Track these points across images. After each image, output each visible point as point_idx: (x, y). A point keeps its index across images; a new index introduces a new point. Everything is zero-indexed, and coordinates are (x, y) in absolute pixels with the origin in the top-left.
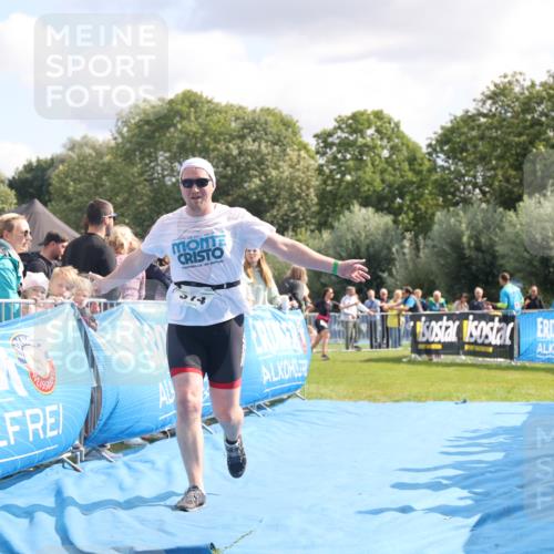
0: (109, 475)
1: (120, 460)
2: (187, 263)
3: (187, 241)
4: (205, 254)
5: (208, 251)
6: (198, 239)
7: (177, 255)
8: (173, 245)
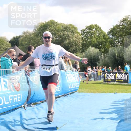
0: (32, 110)
1: (35, 107)
2: (46, 60)
3: (46, 54)
4: (51, 58)
5: (51, 57)
6: (49, 54)
7: (43, 58)
8: (42, 55)
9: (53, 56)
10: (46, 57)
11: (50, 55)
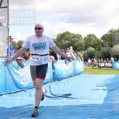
2: (36, 49)
3: (36, 44)
5: (41, 46)
6: (39, 44)
7: (34, 47)
8: (33, 44)
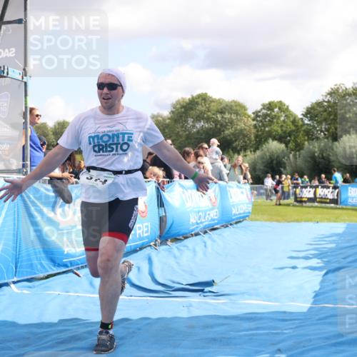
2: (99, 152)
3: (100, 135)
4: (114, 147)
5: (117, 144)
6: (111, 134)
7: (92, 145)
8: (90, 137)
9: (122, 142)
10: (101, 143)
11: (113, 137)
